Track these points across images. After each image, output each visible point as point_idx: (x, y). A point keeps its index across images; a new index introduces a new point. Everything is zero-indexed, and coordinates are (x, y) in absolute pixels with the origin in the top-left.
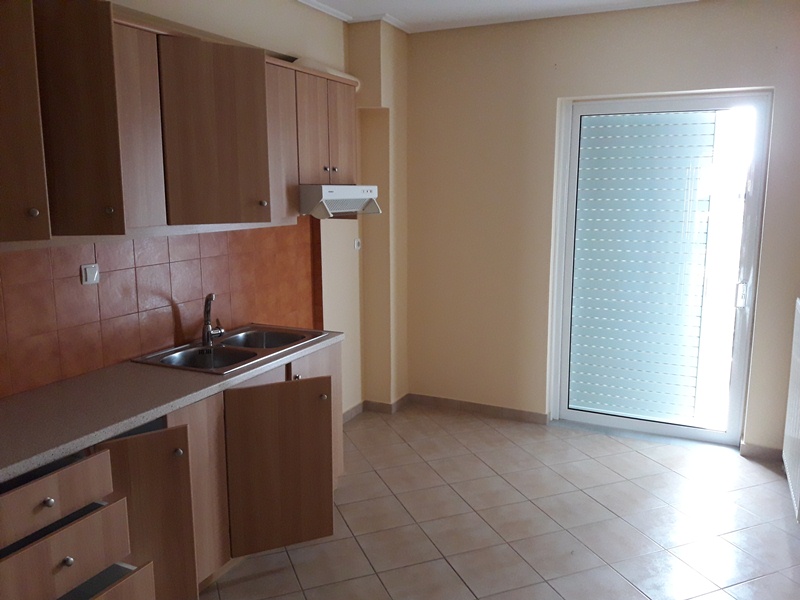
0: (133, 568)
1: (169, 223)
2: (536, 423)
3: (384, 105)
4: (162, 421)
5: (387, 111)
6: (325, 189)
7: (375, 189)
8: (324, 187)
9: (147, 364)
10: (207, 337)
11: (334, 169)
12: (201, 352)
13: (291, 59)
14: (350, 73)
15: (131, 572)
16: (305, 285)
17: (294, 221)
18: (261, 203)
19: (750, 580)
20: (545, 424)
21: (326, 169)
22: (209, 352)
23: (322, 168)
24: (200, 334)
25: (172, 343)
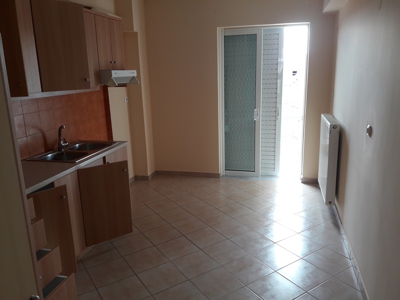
0: (50, 250)
1: (42, 91)
2: (215, 177)
3: (135, 30)
4: (52, 184)
5: (137, 33)
6: (113, 72)
7: (135, 71)
8: (112, 71)
9: (35, 161)
10: (60, 147)
11: (115, 63)
12: (58, 154)
13: (90, 8)
14: (117, 15)
15: (49, 252)
16: (103, 120)
17: (98, 89)
18: (86, 80)
19: (309, 229)
20: (219, 177)
21: (111, 62)
22: (63, 154)
23: (109, 62)
24: (57, 146)
25: (43, 151)
